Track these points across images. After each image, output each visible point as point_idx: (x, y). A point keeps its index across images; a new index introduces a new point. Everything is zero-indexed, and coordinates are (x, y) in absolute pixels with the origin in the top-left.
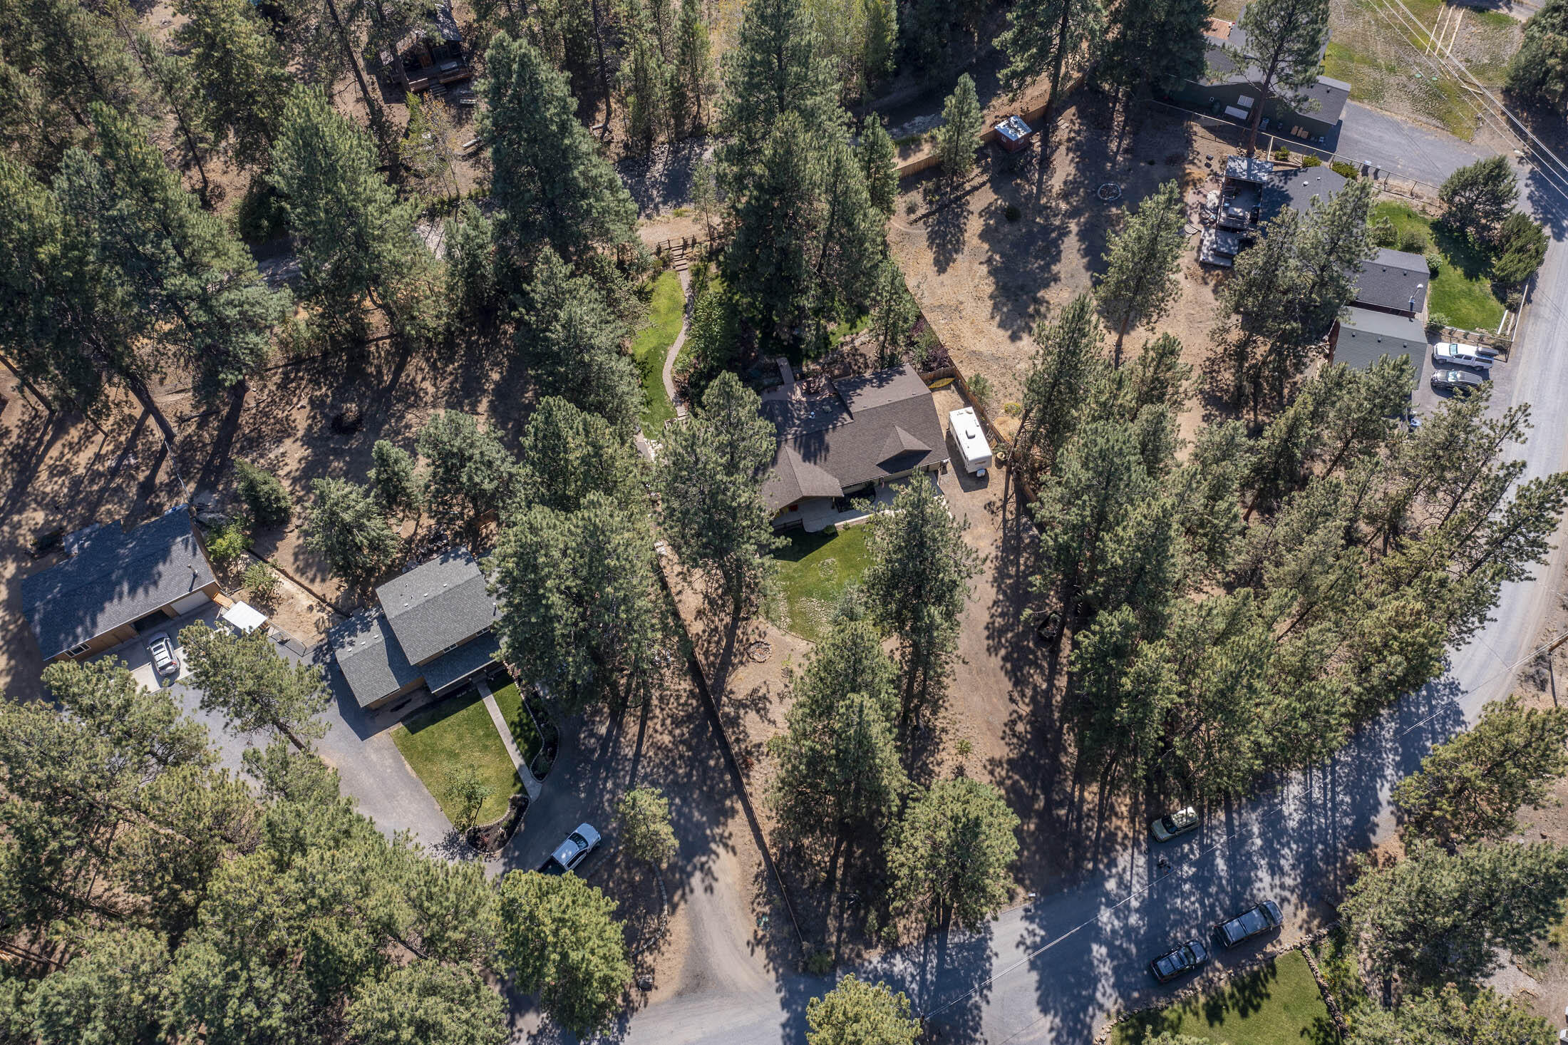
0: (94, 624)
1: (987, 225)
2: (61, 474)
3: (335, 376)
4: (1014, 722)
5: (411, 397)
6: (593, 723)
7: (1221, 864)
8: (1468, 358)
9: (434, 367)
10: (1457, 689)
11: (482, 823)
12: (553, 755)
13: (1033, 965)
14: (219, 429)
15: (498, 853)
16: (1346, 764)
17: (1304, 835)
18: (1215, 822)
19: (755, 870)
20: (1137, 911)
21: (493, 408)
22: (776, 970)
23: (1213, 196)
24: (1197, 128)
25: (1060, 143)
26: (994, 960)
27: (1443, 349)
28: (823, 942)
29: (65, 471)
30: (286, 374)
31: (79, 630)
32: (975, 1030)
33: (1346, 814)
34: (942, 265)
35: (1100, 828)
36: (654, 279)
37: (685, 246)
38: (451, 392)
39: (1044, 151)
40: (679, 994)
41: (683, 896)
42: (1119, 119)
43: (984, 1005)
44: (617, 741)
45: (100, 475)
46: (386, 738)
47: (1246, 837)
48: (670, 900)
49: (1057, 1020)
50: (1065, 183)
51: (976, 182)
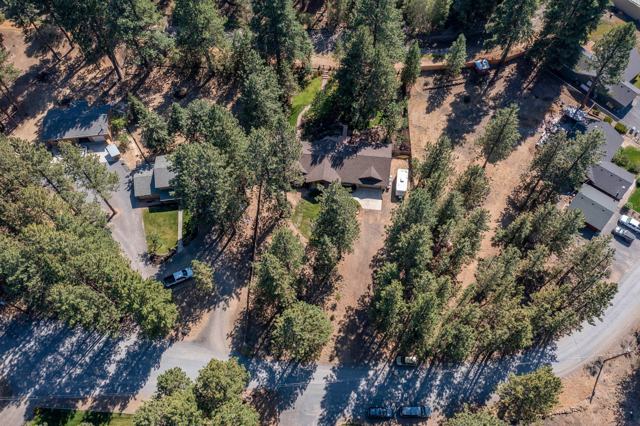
0: (64, 134)
1: (455, 100)
2: (81, 79)
3: (184, 76)
4: (365, 297)
5: (207, 93)
6: (213, 234)
7: (418, 385)
8: (634, 226)
9: (219, 85)
10: (555, 359)
11: (158, 253)
12: (192, 239)
13: (326, 388)
14: (138, 81)
15: (159, 266)
16: (490, 368)
17: (458, 388)
18: (424, 367)
19: (242, 310)
20: (376, 387)
21: (233, 107)
22: (232, 348)
23: (556, 119)
24: (565, 89)
25: (502, 77)
26: (312, 380)
27: (624, 218)
28: (253, 346)
29: (83, 79)
30: (168, 70)
31: (59, 135)
32: (292, 402)
33: (480, 388)
34: (429, 110)
35: (377, 350)
36: (313, 78)
37: (330, 70)
38: (221, 96)
39: (493, 78)
40: (194, 342)
41: (215, 307)
42: (533, 74)
43: (300, 395)
44: (217, 244)
45: (93, 84)
46: (141, 211)
47: (434, 378)
48: (209, 307)
49: (325, 413)
50: (497, 94)
51: (457, 82)
